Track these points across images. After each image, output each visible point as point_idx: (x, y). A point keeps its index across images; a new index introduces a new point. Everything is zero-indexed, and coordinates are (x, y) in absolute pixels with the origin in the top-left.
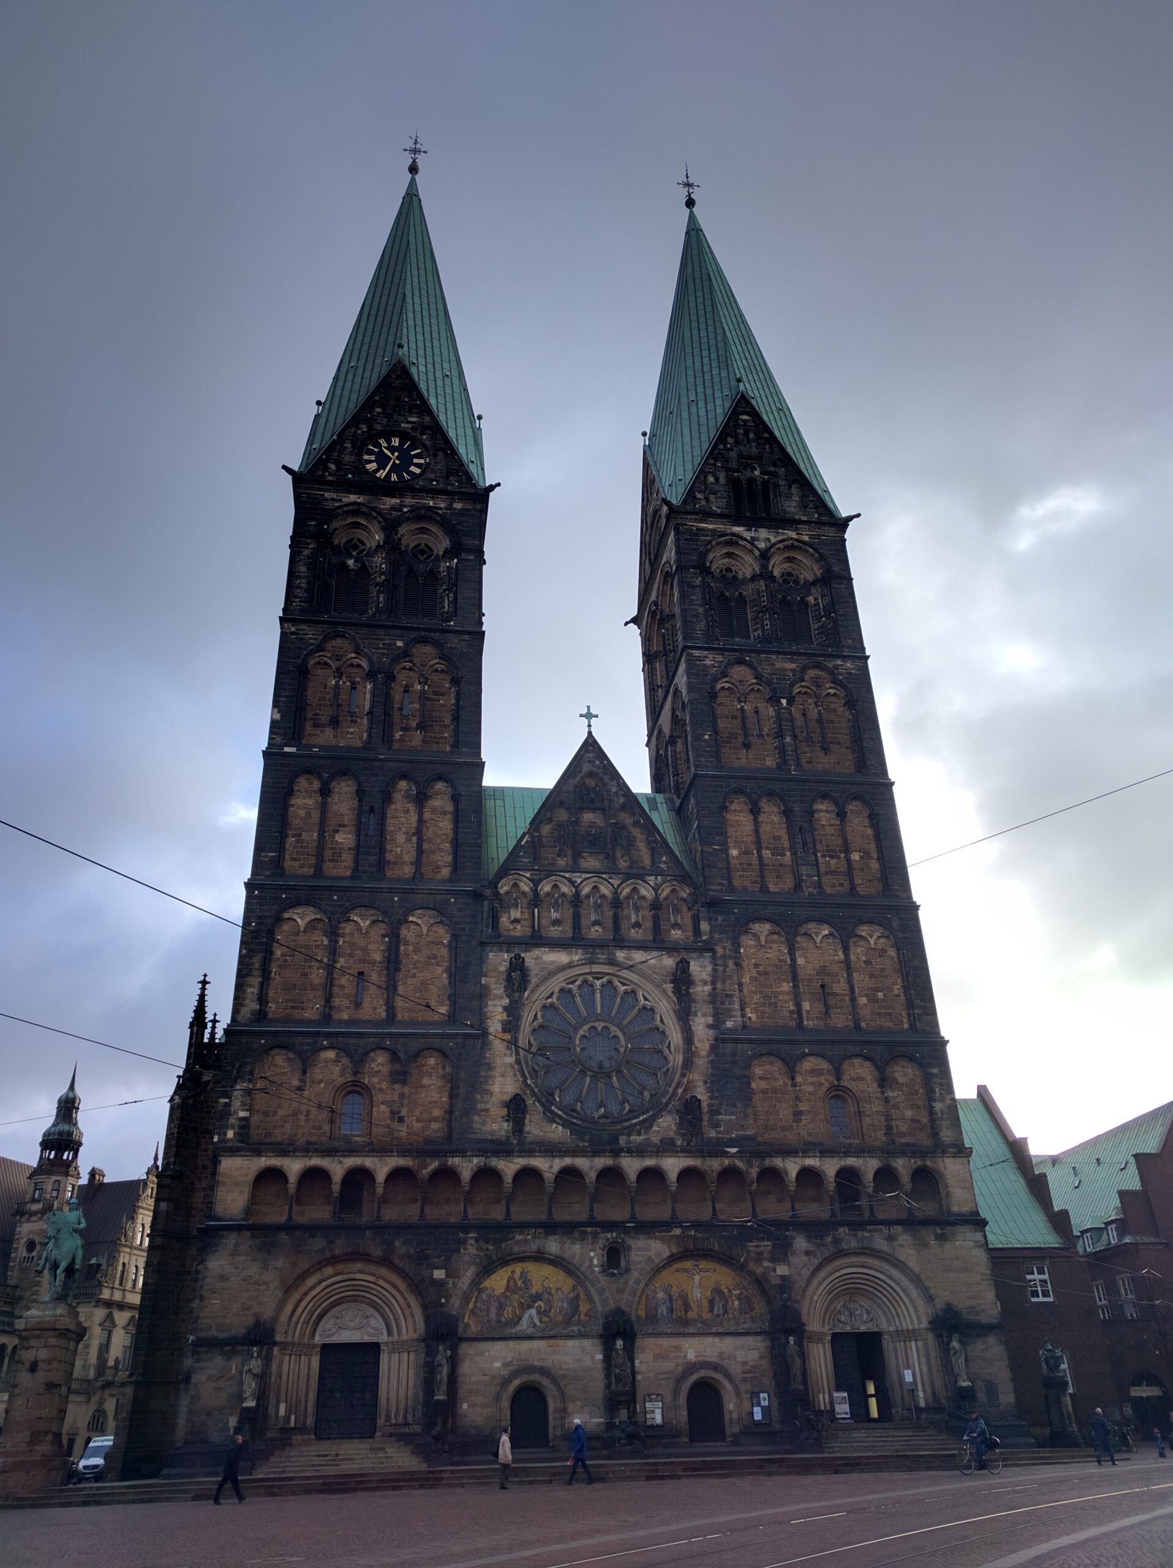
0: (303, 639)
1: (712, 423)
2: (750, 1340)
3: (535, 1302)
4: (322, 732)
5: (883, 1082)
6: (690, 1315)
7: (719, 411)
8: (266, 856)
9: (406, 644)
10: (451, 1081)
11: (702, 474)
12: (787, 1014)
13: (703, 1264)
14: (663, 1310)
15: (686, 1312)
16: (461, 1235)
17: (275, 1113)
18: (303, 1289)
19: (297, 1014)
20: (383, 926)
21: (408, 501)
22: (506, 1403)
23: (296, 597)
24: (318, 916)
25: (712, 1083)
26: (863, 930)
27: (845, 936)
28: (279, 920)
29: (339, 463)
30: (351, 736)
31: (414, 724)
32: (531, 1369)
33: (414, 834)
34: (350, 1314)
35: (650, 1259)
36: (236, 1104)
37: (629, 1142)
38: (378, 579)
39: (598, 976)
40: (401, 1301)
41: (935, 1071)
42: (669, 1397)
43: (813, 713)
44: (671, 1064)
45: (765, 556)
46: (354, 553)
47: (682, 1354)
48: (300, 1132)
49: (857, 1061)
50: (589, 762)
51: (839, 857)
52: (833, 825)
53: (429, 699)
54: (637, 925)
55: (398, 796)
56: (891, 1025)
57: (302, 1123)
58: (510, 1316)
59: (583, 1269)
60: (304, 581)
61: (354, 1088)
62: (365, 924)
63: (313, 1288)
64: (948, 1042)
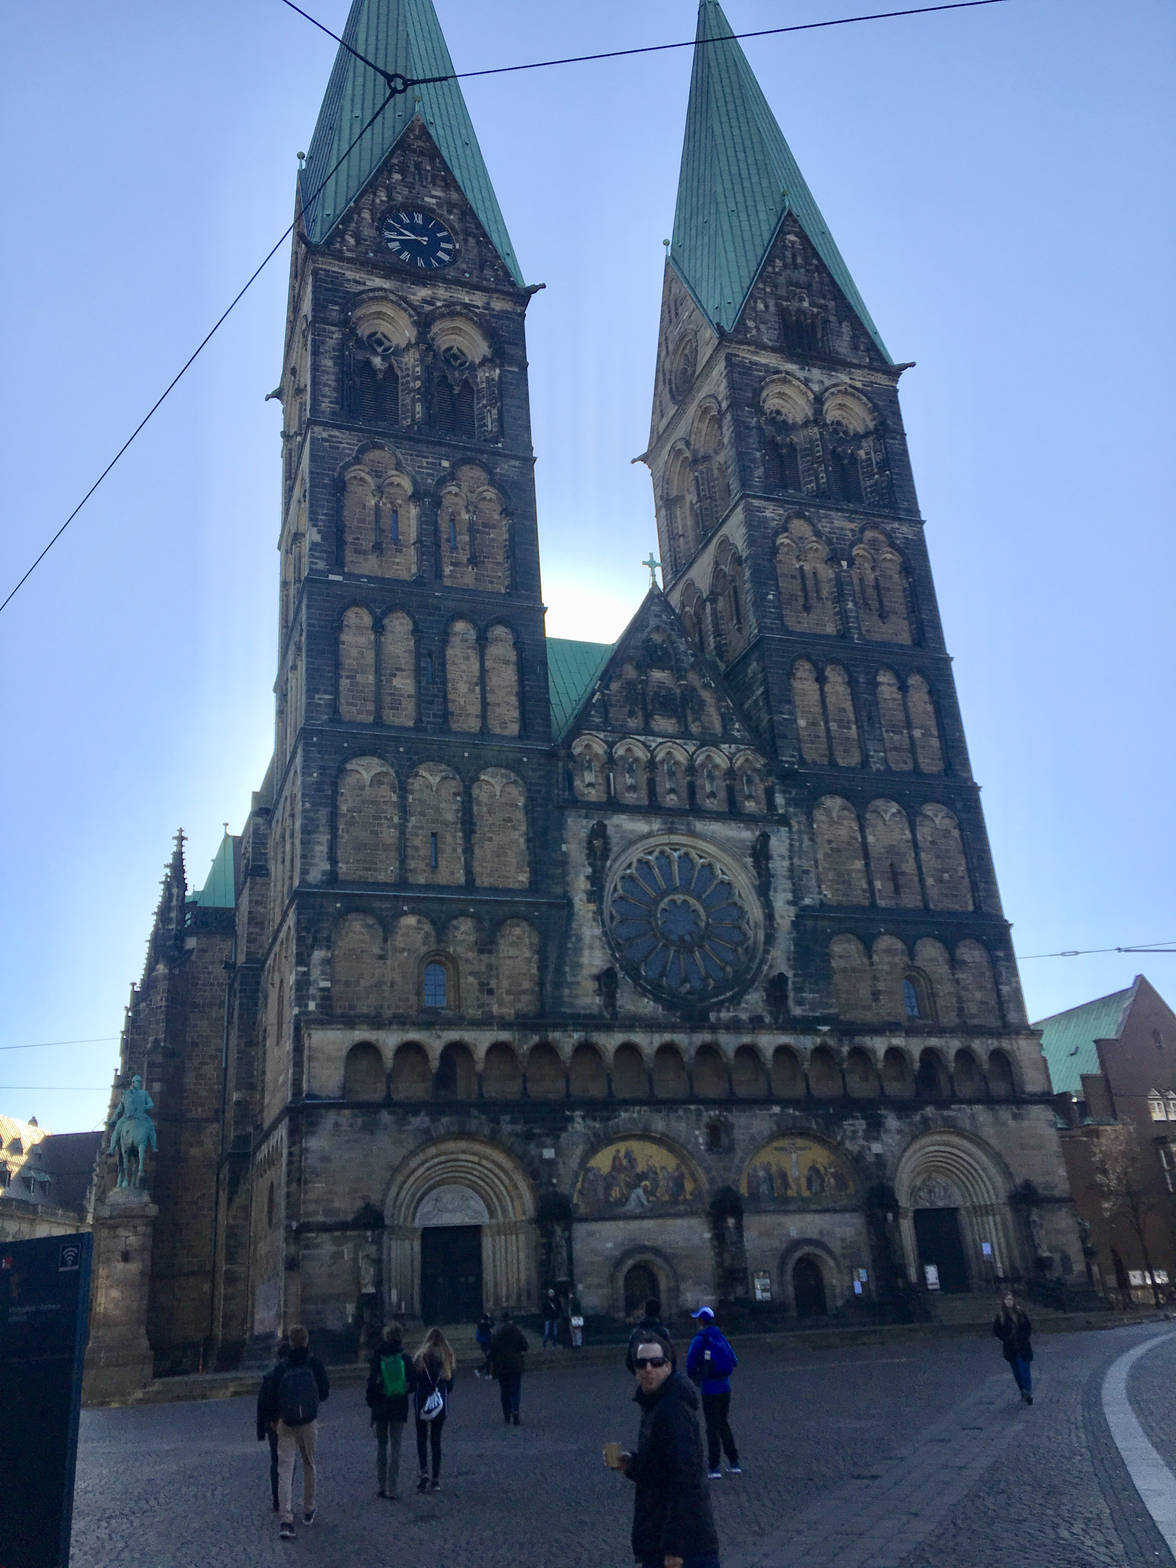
0: (338, 448)
1: (757, 240)
2: (847, 1215)
3: (641, 1181)
4: (365, 560)
5: (954, 963)
6: (791, 1193)
7: (765, 227)
8: (320, 699)
9: (455, 465)
10: (538, 952)
11: (751, 297)
12: (860, 892)
13: (799, 1142)
14: (764, 1188)
15: (786, 1189)
16: (567, 1113)
17: (358, 983)
18: (407, 1171)
19: (370, 876)
20: (453, 783)
21: (442, 292)
22: (621, 1283)
23: (324, 396)
24: (384, 769)
25: (795, 959)
26: (929, 809)
27: (912, 817)
28: (341, 771)
29: (357, 236)
30: (395, 567)
31: (465, 561)
32: (643, 1249)
33: (476, 684)
34: (449, 1195)
35: (753, 1138)
36: (315, 973)
37: (719, 1019)
38: (412, 384)
39: (675, 847)
40: (507, 1182)
41: (1001, 954)
42: (775, 1271)
43: (870, 577)
44: (751, 941)
45: (819, 400)
46: (380, 350)
47: (785, 1232)
48: (386, 1004)
49: (928, 941)
50: (656, 616)
51: (901, 733)
52: (895, 700)
53: (478, 531)
54: (712, 795)
55: (455, 640)
56: (957, 907)
57: (387, 994)
58: (618, 1196)
59: (689, 1146)
60: (333, 378)
61: (437, 958)
62: (435, 780)
63: (416, 1169)
64: (1011, 925)
